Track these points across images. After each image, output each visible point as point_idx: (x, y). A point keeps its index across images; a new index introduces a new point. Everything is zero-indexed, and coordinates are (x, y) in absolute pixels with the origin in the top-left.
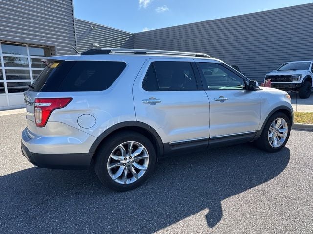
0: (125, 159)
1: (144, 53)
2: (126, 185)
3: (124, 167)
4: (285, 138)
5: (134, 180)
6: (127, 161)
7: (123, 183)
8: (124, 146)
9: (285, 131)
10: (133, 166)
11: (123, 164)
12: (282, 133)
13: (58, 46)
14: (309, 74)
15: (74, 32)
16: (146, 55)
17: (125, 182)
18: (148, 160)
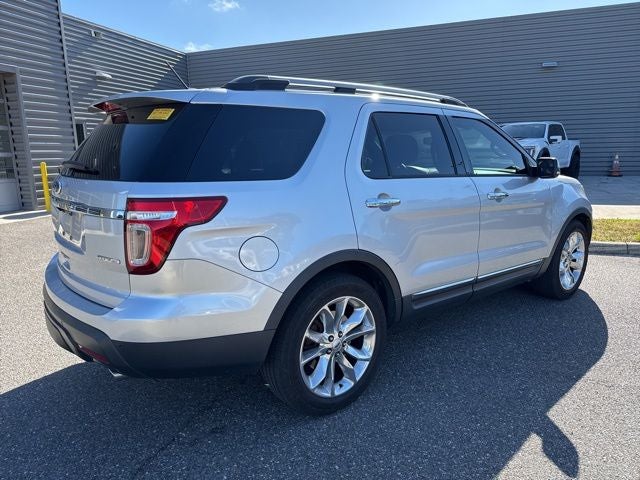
0: (331, 339)
1: (352, 90)
2: (334, 398)
3: (327, 357)
4: (579, 271)
5: (348, 384)
6: (335, 343)
7: (329, 395)
8: (332, 307)
9: (580, 257)
10: (345, 353)
11: (327, 351)
12: (574, 260)
13: (22, 72)
14: (545, 145)
15: (61, 41)
16: (356, 95)
17: (333, 393)
18: (374, 336)
